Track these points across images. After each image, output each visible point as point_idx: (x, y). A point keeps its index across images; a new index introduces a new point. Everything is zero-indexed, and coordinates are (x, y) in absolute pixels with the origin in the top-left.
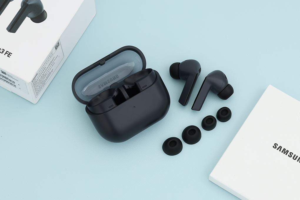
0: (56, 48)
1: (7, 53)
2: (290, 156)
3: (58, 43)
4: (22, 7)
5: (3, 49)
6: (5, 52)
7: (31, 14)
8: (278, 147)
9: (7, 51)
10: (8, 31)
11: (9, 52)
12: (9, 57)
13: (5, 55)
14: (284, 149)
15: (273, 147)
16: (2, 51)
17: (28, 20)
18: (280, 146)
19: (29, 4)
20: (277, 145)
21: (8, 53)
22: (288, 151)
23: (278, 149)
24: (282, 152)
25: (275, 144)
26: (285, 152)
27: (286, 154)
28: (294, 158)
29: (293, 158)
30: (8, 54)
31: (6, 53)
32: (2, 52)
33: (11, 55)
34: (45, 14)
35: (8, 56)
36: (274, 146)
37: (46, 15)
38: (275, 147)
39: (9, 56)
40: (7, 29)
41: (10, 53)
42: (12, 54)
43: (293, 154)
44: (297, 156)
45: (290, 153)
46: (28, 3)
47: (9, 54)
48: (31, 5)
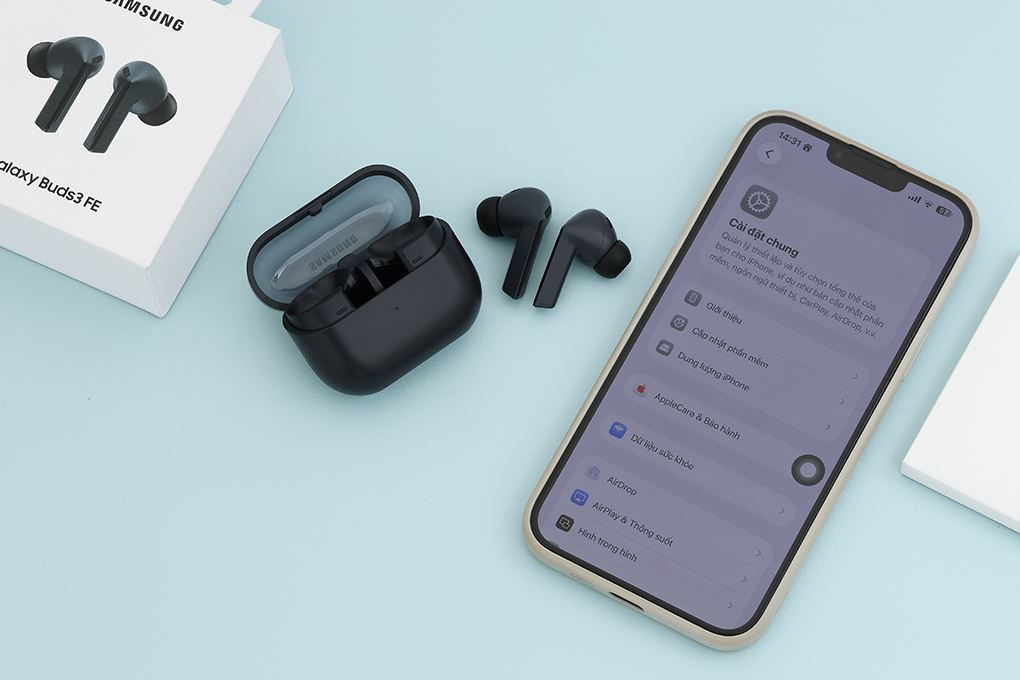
1: (90, 201)
4: (117, 89)
5: (79, 194)
6: (84, 200)
7: (138, 106)
9: (89, 198)
10: (89, 150)
11: (93, 199)
12: (96, 211)
13: (84, 206)
16: (78, 197)
17: (132, 121)
19: (132, 82)
21: (93, 202)
31: (87, 202)
32: (78, 200)
33: (99, 207)
34: (172, 102)
35: (92, 209)
37: (174, 106)
39: (95, 208)
40: (85, 144)
41: (97, 201)
42: (101, 203)
46: (129, 78)
47: (94, 205)
48: (137, 83)
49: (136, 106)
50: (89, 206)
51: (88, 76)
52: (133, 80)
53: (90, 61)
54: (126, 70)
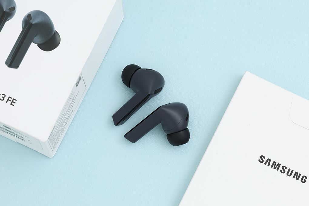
0: (77, 85)
1: (10, 99)
2: (283, 171)
3: (80, 78)
4: (24, 28)
5: (3, 94)
6: (6, 99)
7: (37, 39)
8: (265, 160)
9: (9, 97)
10: (8, 67)
11: (12, 98)
12: (13, 105)
13: (7, 102)
14: (274, 163)
15: (259, 161)
16: (3, 97)
17: (33, 48)
18: (268, 159)
19: (33, 23)
20: (264, 158)
21: (12, 100)
22: (279, 165)
23: (265, 164)
24: (272, 167)
25: (261, 157)
26: (276, 166)
27: (277, 170)
28: (289, 174)
29: (287, 174)
30: (10, 101)
31: (8, 100)
32: (2, 99)
33: (15, 103)
34: (57, 37)
35: (11, 104)
36: (260, 159)
37: (58, 39)
38: (261, 161)
39: (13, 103)
40: (6, 63)
41: (14, 99)
42: (16, 100)
43: (286, 168)
44: (292, 171)
45: (283, 167)
46: (31, 21)
47: (13, 102)
48: (37, 24)
49: (36, 39)
50: (9, 102)
51: (6, 20)
52: (34, 22)
53: (8, 10)
54: (29, 16)
